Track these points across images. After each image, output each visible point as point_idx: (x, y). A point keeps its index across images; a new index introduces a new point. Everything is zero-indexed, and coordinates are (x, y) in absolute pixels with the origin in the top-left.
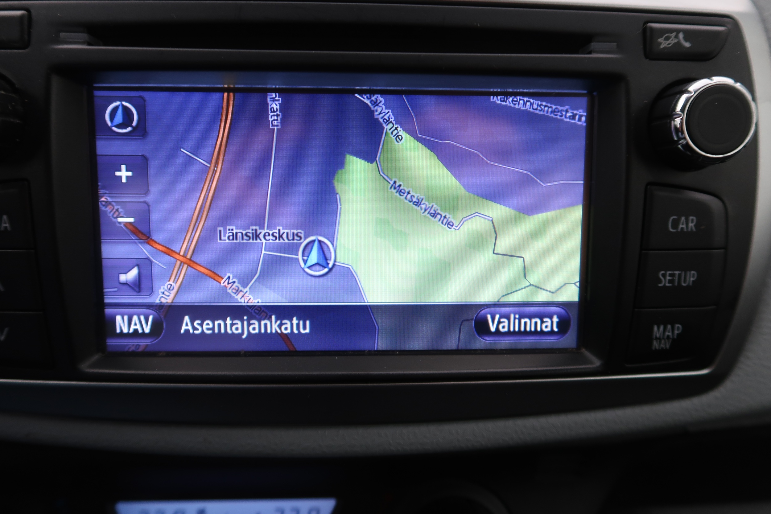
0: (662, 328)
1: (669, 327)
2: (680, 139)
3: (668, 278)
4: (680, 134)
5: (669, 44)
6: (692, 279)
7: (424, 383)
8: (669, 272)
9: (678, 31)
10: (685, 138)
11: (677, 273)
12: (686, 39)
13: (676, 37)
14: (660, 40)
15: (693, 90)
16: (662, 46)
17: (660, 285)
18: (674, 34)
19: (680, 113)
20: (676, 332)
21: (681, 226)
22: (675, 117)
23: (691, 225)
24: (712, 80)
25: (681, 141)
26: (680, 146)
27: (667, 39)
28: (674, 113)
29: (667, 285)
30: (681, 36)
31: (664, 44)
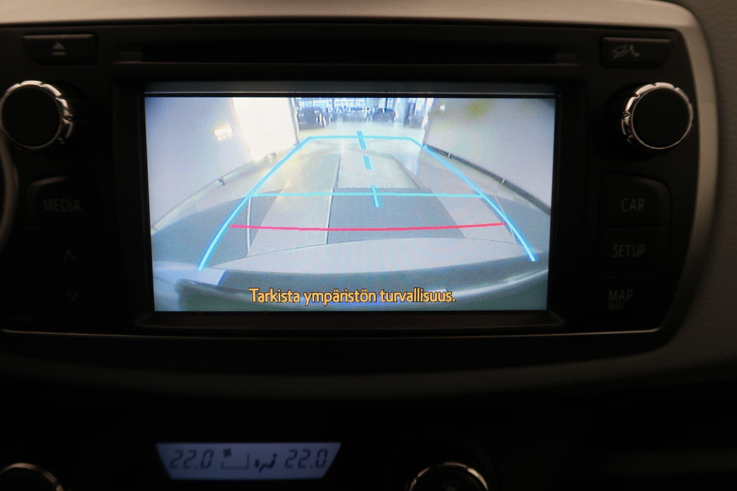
0: (616, 292)
1: (622, 291)
2: (628, 134)
3: (621, 250)
4: (628, 130)
5: (621, 54)
6: (641, 251)
7: (416, 338)
8: (621, 246)
9: (629, 43)
10: (632, 134)
11: (629, 246)
12: (636, 50)
13: (628, 48)
14: (614, 51)
15: (640, 94)
16: (616, 56)
17: (615, 256)
18: (625, 46)
19: (628, 112)
20: (628, 296)
21: (631, 207)
22: (625, 115)
23: (640, 206)
24: (655, 85)
25: (630, 136)
26: (628, 140)
27: (620, 50)
28: (624, 113)
29: (621, 256)
30: (632, 47)
31: (617, 54)
